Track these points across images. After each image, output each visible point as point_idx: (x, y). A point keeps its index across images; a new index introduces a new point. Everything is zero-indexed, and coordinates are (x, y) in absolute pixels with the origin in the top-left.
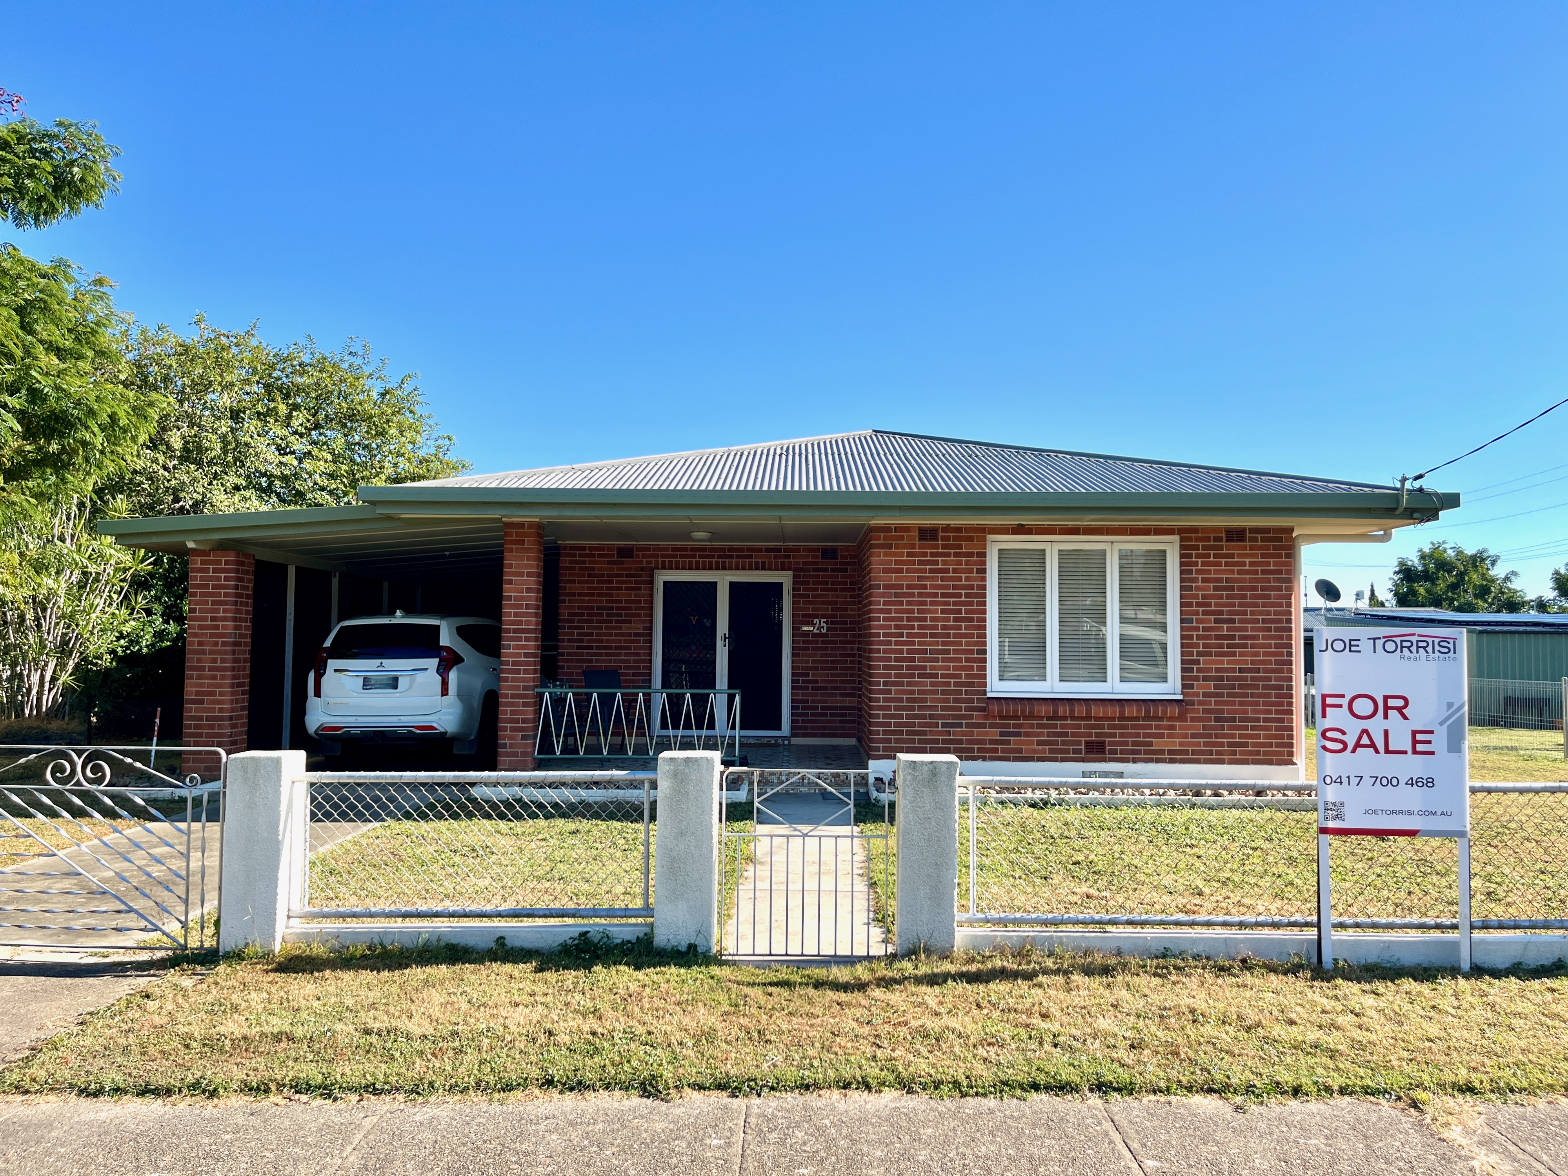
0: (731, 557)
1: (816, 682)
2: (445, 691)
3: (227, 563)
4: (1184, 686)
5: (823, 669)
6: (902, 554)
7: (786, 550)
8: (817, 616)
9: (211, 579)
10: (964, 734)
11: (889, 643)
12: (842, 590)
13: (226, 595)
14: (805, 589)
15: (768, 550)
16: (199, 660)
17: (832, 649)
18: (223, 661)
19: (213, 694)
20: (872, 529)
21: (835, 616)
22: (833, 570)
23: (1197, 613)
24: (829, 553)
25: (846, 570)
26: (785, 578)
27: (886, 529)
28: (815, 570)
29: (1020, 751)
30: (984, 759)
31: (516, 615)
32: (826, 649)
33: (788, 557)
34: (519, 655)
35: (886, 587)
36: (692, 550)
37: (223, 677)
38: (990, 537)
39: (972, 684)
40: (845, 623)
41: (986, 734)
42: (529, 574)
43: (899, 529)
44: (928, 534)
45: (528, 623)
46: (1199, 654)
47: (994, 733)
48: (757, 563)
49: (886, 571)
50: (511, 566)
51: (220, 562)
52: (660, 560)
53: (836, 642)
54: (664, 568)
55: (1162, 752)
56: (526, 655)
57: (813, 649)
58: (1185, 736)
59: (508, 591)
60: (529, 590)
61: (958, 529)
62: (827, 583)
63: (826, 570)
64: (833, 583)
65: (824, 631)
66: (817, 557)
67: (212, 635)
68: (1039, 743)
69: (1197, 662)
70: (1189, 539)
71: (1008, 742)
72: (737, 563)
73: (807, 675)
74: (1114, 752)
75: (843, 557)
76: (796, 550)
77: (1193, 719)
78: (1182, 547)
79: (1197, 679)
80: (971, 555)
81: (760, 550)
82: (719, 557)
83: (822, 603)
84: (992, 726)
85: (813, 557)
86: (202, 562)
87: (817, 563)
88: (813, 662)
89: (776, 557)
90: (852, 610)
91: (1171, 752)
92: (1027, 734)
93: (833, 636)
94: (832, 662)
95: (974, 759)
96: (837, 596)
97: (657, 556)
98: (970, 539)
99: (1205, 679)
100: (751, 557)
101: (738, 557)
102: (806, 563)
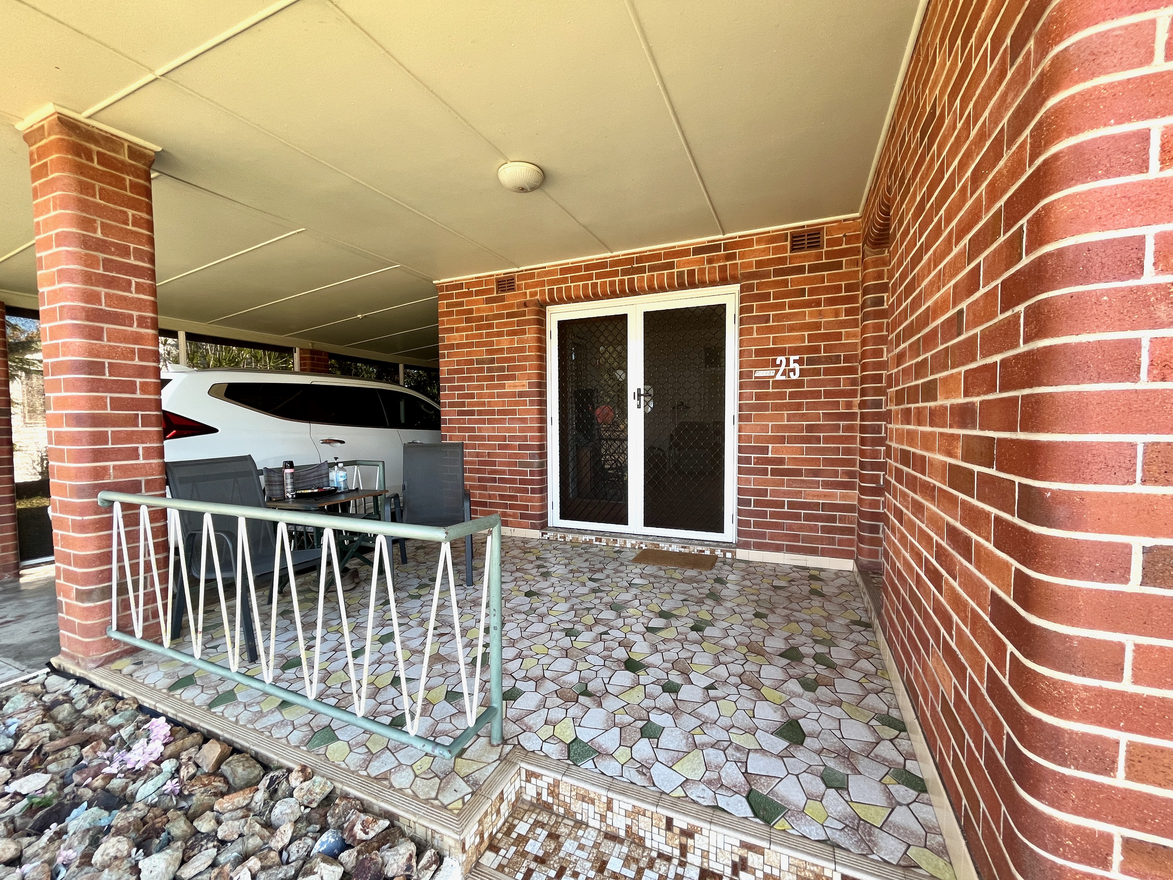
0: (642, 270)
1: (781, 461)
5: (792, 440)
7: (727, 247)
8: (781, 352)
12: (831, 302)
14: (761, 308)
15: (698, 250)
17: (810, 407)
21: (817, 349)
22: (813, 269)
24: (805, 239)
25: (839, 265)
26: (727, 296)
28: (777, 273)
32: (799, 406)
33: (732, 257)
36: (588, 267)
40: (837, 360)
48: (680, 275)
53: (817, 395)
57: (776, 407)
62: (802, 293)
63: (800, 270)
64: (812, 292)
65: (795, 376)
66: (783, 249)
73: (765, 450)
75: (832, 242)
76: (746, 242)
81: (684, 253)
82: (625, 272)
83: (792, 328)
85: (776, 250)
87: (783, 260)
88: (775, 428)
89: (710, 261)
90: (848, 336)
93: (812, 383)
94: (810, 428)
96: (820, 314)
100: (671, 266)
101: (652, 269)
102: (759, 264)
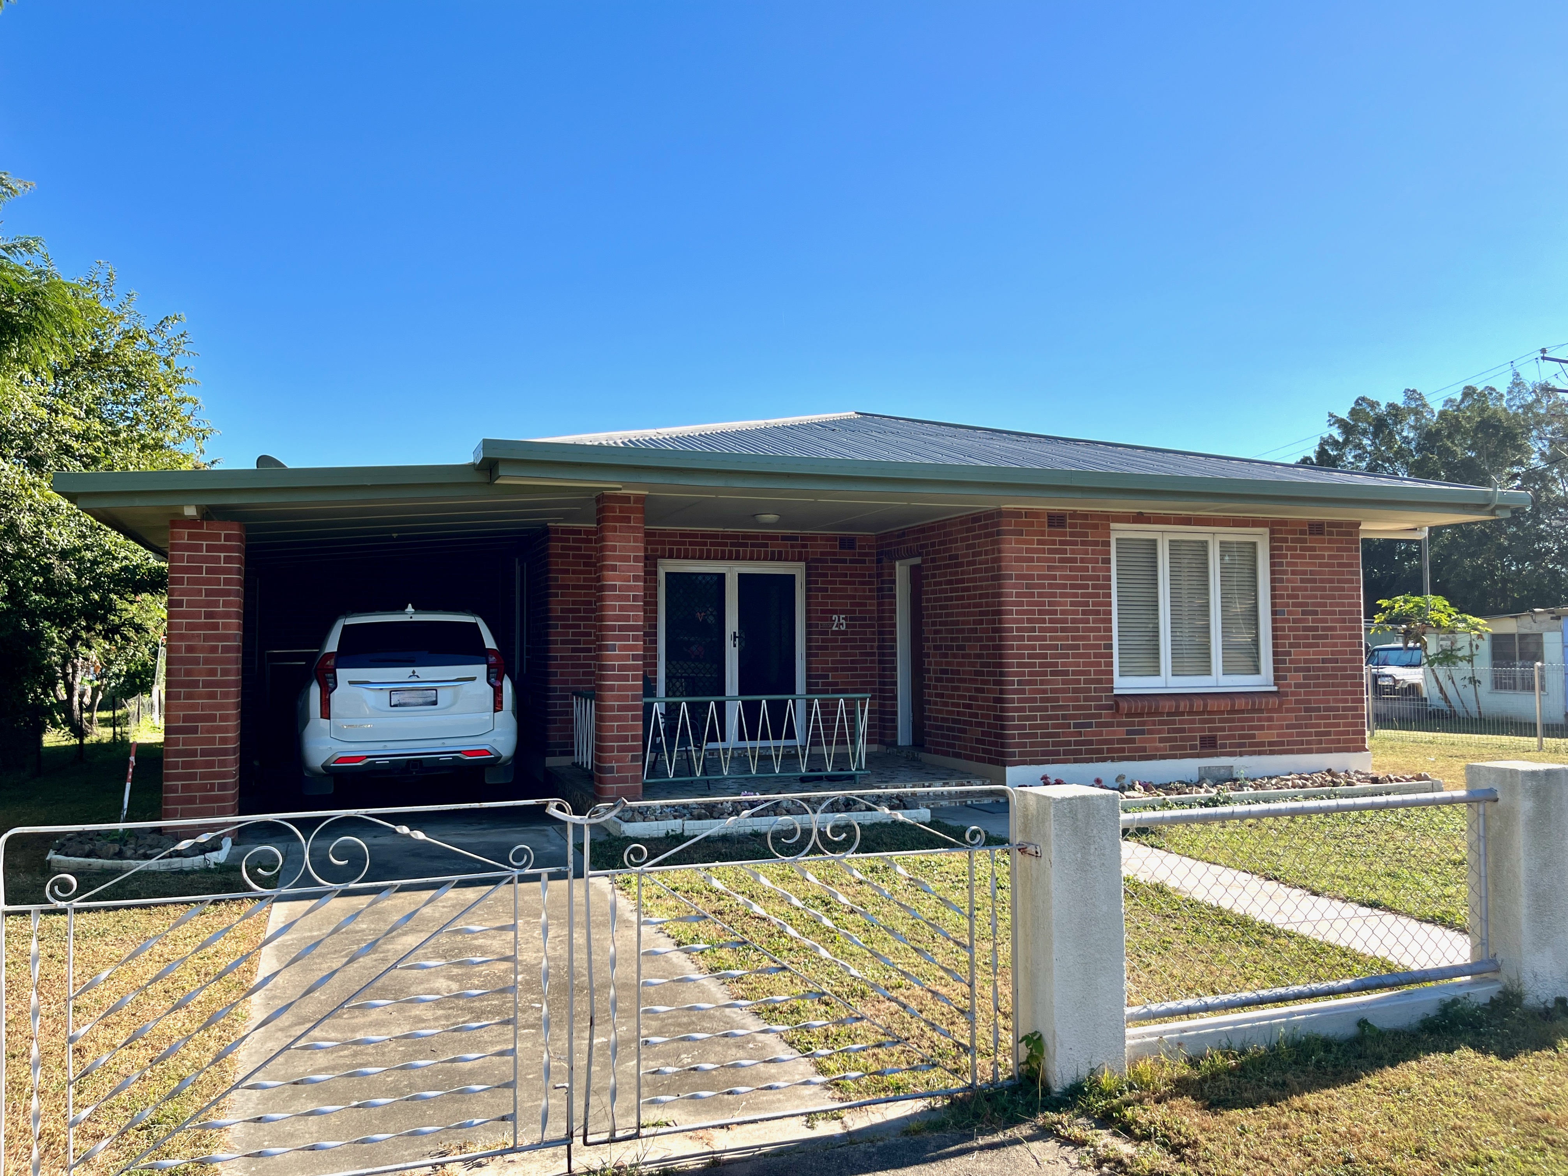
0: (745, 545)
1: (836, 684)
2: (498, 705)
3: (228, 538)
4: (1276, 678)
5: (843, 669)
6: (1031, 542)
7: (803, 539)
8: (835, 612)
9: (205, 559)
10: (1094, 734)
11: (1022, 638)
12: (861, 583)
13: (227, 582)
14: (823, 582)
15: (785, 538)
16: (188, 673)
17: (852, 648)
18: (225, 672)
19: (212, 718)
20: (1000, 513)
21: (854, 612)
22: (851, 562)
23: (1287, 605)
24: (847, 543)
25: (864, 562)
26: (797, 570)
27: (1017, 514)
28: (833, 561)
29: (1144, 749)
30: (1113, 760)
31: (622, 608)
32: (846, 648)
33: (805, 546)
34: (627, 657)
35: (1019, 577)
36: (703, 536)
37: (225, 695)
38: (1113, 526)
39: (1099, 681)
40: (865, 619)
41: (1114, 733)
42: (636, 559)
43: (1029, 514)
44: (1056, 520)
45: (635, 619)
46: (1291, 645)
47: (1120, 732)
48: (773, 553)
49: (1018, 559)
50: (614, 548)
51: (217, 537)
52: (667, 547)
53: (855, 640)
54: (671, 557)
55: (1262, 744)
56: (635, 657)
57: (833, 648)
58: (1281, 727)
59: (612, 579)
60: (636, 578)
61: (1085, 516)
62: (845, 575)
63: (845, 561)
64: (851, 576)
65: (843, 628)
66: (834, 546)
67: (206, 638)
68: (1162, 740)
69: (1289, 654)
70: (1280, 531)
71: (1133, 741)
72: (752, 552)
73: (827, 677)
74: (1224, 746)
75: (861, 547)
76: (813, 538)
77: (1288, 710)
78: (1272, 540)
79: (1289, 670)
80: (1096, 543)
81: (774, 538)
82: (732, 545)
83: (841, 597)
84: (1120, 724)
85: (832, 546)
86: (191, 536)
87: (835, 554)
88: (833, 662)
89: (792, 546)
90: (871, 605)
91: (1271, 744)
92: (1150, 732)
93: (853, 633)
94: (852, 662)
95: (1104, 760)
96: (856, 590)
97: (663, 543)
98: (1095, 527)
99: (1297, 670)
100: (766, 545)
101: (753, 545)
102: (822, 553)
